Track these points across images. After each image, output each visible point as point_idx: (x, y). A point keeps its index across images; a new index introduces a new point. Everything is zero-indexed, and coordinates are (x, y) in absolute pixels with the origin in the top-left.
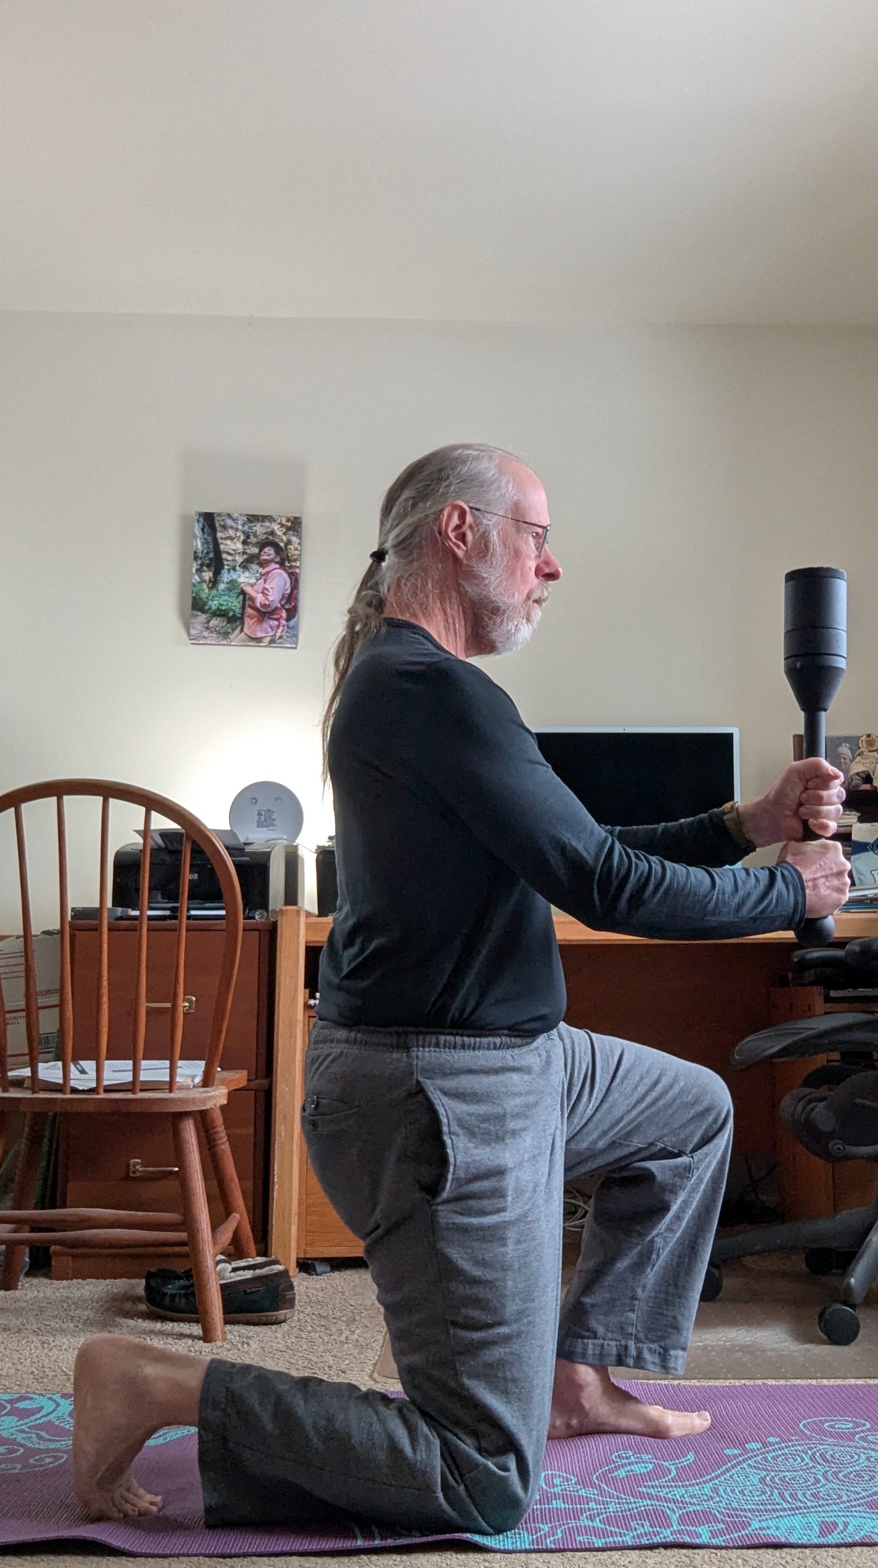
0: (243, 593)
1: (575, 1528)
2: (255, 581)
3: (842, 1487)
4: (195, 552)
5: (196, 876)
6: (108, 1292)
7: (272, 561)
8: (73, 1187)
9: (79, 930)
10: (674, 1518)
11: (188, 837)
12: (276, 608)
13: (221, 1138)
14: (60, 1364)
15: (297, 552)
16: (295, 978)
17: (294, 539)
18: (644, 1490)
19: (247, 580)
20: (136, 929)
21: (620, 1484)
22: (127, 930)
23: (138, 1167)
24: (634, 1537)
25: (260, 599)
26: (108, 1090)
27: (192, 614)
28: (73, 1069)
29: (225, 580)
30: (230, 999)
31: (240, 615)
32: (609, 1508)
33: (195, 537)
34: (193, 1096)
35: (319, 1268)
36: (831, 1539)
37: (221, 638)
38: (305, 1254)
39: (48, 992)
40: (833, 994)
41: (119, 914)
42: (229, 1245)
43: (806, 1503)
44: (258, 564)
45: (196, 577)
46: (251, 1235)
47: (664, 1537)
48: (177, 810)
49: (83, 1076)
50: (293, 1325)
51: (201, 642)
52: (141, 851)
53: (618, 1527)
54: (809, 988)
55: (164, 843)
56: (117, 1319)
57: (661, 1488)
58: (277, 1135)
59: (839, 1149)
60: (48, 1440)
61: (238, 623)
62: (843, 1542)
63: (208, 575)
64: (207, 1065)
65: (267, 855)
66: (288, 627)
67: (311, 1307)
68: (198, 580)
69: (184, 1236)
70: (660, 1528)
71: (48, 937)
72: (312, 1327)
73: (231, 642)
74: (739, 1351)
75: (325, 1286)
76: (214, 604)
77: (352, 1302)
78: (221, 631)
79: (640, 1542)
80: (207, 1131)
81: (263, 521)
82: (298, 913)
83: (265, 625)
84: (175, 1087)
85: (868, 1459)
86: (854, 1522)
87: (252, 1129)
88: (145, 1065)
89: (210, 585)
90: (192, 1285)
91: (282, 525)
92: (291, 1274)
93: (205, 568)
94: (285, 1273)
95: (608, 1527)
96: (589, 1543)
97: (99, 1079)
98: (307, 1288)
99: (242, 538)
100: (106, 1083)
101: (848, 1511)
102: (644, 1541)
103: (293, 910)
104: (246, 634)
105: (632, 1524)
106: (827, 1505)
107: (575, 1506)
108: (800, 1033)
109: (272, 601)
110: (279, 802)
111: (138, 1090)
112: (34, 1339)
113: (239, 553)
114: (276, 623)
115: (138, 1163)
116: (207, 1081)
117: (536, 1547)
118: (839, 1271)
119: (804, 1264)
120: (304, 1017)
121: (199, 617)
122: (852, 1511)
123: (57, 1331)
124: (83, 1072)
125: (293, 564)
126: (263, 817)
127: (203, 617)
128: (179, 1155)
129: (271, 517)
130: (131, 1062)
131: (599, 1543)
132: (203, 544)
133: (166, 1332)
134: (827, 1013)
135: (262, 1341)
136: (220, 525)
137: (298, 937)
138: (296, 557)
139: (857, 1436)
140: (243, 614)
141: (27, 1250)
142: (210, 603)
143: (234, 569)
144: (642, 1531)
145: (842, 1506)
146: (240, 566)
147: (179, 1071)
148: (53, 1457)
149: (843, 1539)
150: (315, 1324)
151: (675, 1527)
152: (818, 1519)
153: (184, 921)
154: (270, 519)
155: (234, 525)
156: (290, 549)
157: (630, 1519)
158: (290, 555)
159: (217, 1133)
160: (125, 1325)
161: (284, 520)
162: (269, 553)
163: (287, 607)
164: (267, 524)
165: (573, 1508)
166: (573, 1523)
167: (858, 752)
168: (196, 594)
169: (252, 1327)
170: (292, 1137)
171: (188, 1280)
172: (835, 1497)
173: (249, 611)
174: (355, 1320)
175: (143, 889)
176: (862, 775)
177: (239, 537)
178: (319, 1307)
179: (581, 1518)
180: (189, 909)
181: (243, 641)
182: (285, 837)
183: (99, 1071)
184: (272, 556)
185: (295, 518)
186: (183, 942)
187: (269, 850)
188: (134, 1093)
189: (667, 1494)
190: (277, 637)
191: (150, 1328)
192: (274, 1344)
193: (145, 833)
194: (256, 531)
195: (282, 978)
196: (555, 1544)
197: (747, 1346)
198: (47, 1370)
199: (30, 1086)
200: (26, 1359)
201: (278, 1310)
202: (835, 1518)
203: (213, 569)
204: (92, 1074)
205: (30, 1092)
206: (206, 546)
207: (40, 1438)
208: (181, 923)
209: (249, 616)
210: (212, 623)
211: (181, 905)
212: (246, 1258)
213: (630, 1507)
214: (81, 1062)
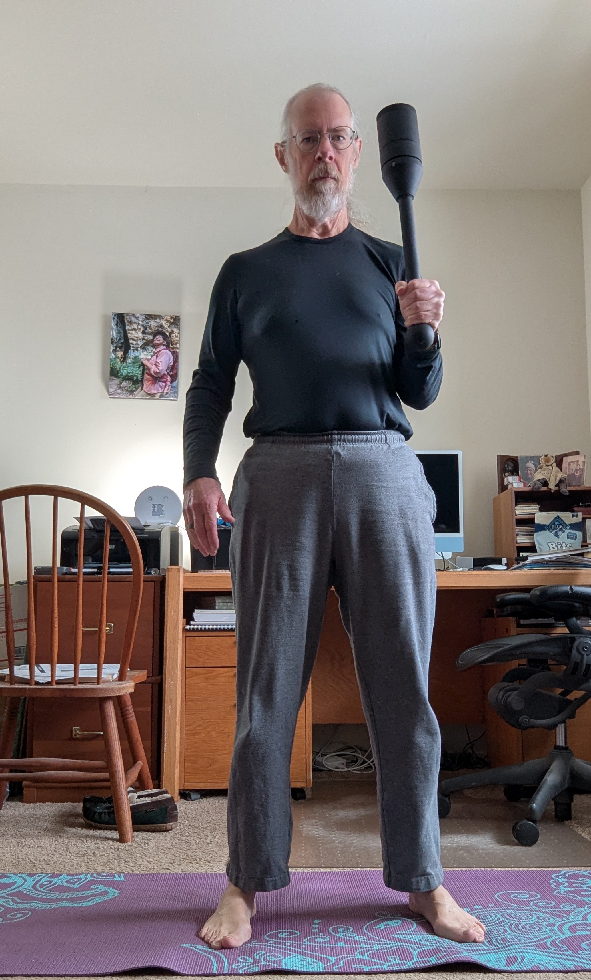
0: (143, 365)
1: (351, 960)
2: (150, 357)
3: (521, 935)
4: (112, 339)
5: (113, 547)
6: (60, 810)
7: (161, 344)
8: (37, 745)
9: (39, 581)
10: (415, 953)
11: (108, 521)
12: (164, 374)
13: (131, 713)
14: (29, 856)
15: (177, 339)
16: (177, 612)
17: (175, 330)
18: (396, 936)
19: (145, 357)
20: (76, 581)
21: (380, 933)
22: (69, 581)
23: (78, 732)
24: (389, 966)
25: (153, 369)
26: (59, 682)
27: (110, 379)
28: (36, 670)
29: (131, 357)
30: (136, 625)
31: (141, 379)
32: (373, 947)
33: (112, 329)
34: (112, 687)
35: (193, 796)
36: (513, 968)
37: (129, 394)
38: (184, 787)
39: (21, 620)
40: (522, 622)
41: (65, 571)
42: (136, 781)
43: (498, 946)
44: (152, 346)
45: (113, 355)
46: (149, 775)
47: (408, 966)
48: (100, 504)
49: (43, 674)
50: (177, 832)
51: (116, 397)
52: (78, 531)
53: (379, 959)
54: (507, 618)
55: (93, 525)
56: (65, 828)
57: (406, 935)
58: (166, 712)
59: (526, 721)
60: (19, 903)
61: (140, 385)
62: (520, 969)
63: (120, 354)
64: (121, 666)
65: (159, 533)
66: (172, 387)
67: (188, 821)
68: (114, 357)
69: (107, 775)
70: (406, 960)
71: (20, 585)
72: (189, 833)
73: (135, 396)
74: (460, 850)
75: (196, 807)
76: (124, 372)
77: (214, 818)
78: (129, 389)
79: (393, 969)
80: (121, 709)
81: (155, 319)
82: (179, 570)
83: (157, 386)
84: (101, 681)
85: (538, 918)
86: (528, 956)
87: (151, 708)
88: (82, 667)
89: (122, 360)
90: (113, 807)
91: (167, 321)
92: (175, 800)
93: (118, 349)
94: (171, 799)
95: (372, 959)
96: (360, 969)
97: (52, 676)
98: (186, 808)
99: (142, 330)
100: (57, 678)
101: (524, 949)
102: (395, 968)
103: (175, 568)
104: (145, 391)
105: (388, 958)
106: (511, 945)
107: (352, 946)
108: (501, 647)
109: (161, 370)
110: (166, 499)
111: (77, 682)
112: (13, 841)
113: (140, 339)
114: (164, 384)
115: (78, 729)
116: (121, 677)
117: (327, 971)
118: (525, 799)
119: (503, 795)
120: (183, 638)
121: (115, 381)
122: (527, 949)
123: (26, 835)
124: (42, 671)
125: (175, 346)
126: (156, 509)
127: (117, 381)
128: (104, 724)
129: (160, 315)
130: (73, 665)
131: (366, 969)
132: (117, 333)
133: (96, 836)
134: (518, 634)
135: (157, 842)
136: (128, 321)
137: (179, 585)
138: (176, 342)
139: (532, 903)
140: (143, 379)
141: (8, 785)
142: (122, 371)
143: (137, 350)
144: (394, 962)
145: (521, 945)
146: (140, 347)
147: (103, 671)
148: (22, 913)
149: (520, 968)
150: (190, 831)
151: (415, 959)
152: (505, 955)
153: (106, 576)
154: (160, 317)
155: (137, 321)
156: (173, 336)
157: (387, 955)
158: (172, 340)
159: (127, 710)
160: (70, 832)
161: (169, 318)
162: (159, 339)
163: (171, 374)
164: (158, 320)
165: (351, 947)
166: (350, 957)
167: (539, 466)
168: (113, 365)
169: (150, 833)
170: (176, 713)
171: (110, 804)
172: (516, 940)
173: (147, 376)
174: (216, 829)
175: (80, 555)
176: (541, 481)
177: (140, 329)
178: (193, 821)
179: (356, 953)
180: (109, 568)
181: (143, 396)
182: (170, 522)
183: (53, 670)
184: (161, 341)
185: (176, 316)
186: (106, 588)
187: (160, 530)
188: (75, 685)
189: (410, 938)
190: (165, 393)
191: (86, 834)
192: (164, 844)
193: (81, 519)
194: (151, 325)
195: (169, 611)
196: (339, 970)
197: (467, 846)
198: (21, 860)
199: (9, 680)
200: (7, 853)
201: (167, 823)
202: (516, 954)
203: (123, 349)
204: (48, 673)
205: (9, 684)
206: (119, 335)
207: (13, 901)
208: (104, 577)
209: (146, 380)
210: (122, 386)
211: (104, 566)
212: (146, 790)
213: (387, 946)
214: (41, 665)
